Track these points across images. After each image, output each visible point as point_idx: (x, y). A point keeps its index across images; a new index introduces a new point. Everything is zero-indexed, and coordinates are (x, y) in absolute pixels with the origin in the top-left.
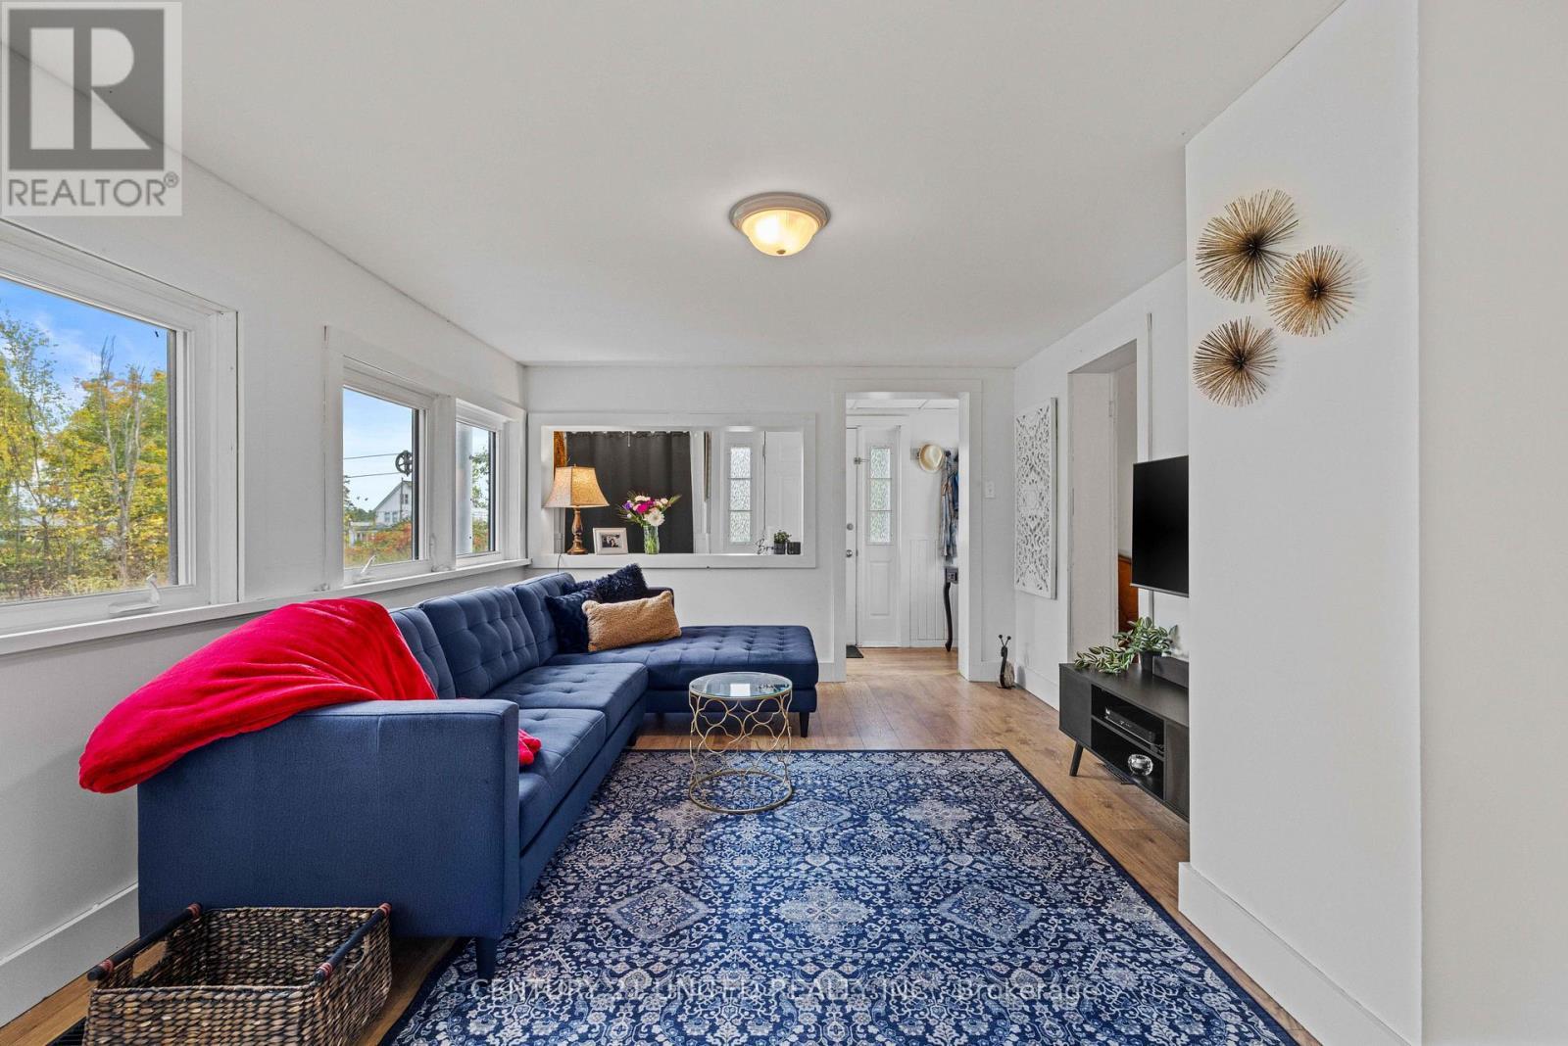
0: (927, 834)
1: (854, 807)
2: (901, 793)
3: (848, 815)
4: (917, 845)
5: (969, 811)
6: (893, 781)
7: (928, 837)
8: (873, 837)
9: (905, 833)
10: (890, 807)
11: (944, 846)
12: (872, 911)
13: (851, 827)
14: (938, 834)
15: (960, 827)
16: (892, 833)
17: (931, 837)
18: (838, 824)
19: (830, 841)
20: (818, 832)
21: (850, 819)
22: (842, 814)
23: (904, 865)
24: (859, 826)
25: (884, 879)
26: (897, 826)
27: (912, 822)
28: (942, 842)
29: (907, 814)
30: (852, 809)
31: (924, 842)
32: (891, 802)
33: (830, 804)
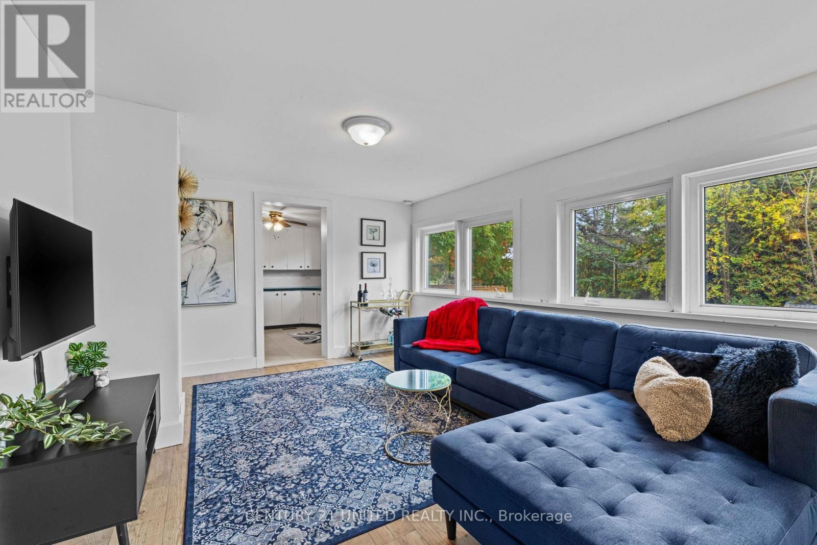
0: (295, 450)
1: (343, 456)
2: (316, 476)
3: (344, 449)
4: (301, 442)
5: (266, 473)
6: (325, 487)
7: (295, 448)
8: (324, 440)
9: (308, 447)
10: (320, 462)
11: (286, 445)
12: (315, 415)
13: (338, 442)
14: (289, 451)
15: (275, 459)
16: (315, 444)
17: (293, 448)
18: (346, 443)
19: (344, 433)
20: (353, 436)
21: (341, 447)
22: (347, 448)
23: (306, 432)
24: (334, 444)
25: (313, 425)
26: (313, 450)
27: (305, 454)
28: (287, 447)
29: (309, 459)
30: (343, 453)
31: (297, 444)
32: (321, 466)
33: (358, 453)
